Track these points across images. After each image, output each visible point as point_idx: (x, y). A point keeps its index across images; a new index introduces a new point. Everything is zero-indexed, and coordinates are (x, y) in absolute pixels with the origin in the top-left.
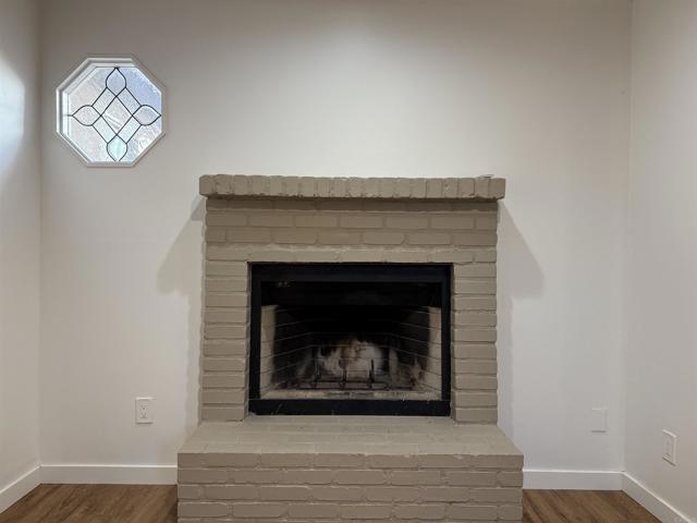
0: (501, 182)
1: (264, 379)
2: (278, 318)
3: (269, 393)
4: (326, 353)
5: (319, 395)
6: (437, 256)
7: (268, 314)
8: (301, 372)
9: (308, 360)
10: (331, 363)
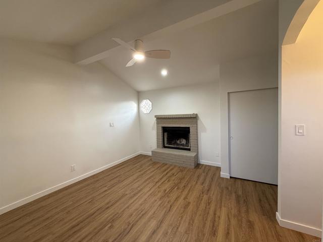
0: (197, 114)
1: (165, 143)
2: (168, 134)
3: (166, 145)
4: (178, 140)
5: (175, 146)
6: (187, 126)
7: (166, 134)
8: (173, 143)
9: (174, 141)
10: (178, 142)
